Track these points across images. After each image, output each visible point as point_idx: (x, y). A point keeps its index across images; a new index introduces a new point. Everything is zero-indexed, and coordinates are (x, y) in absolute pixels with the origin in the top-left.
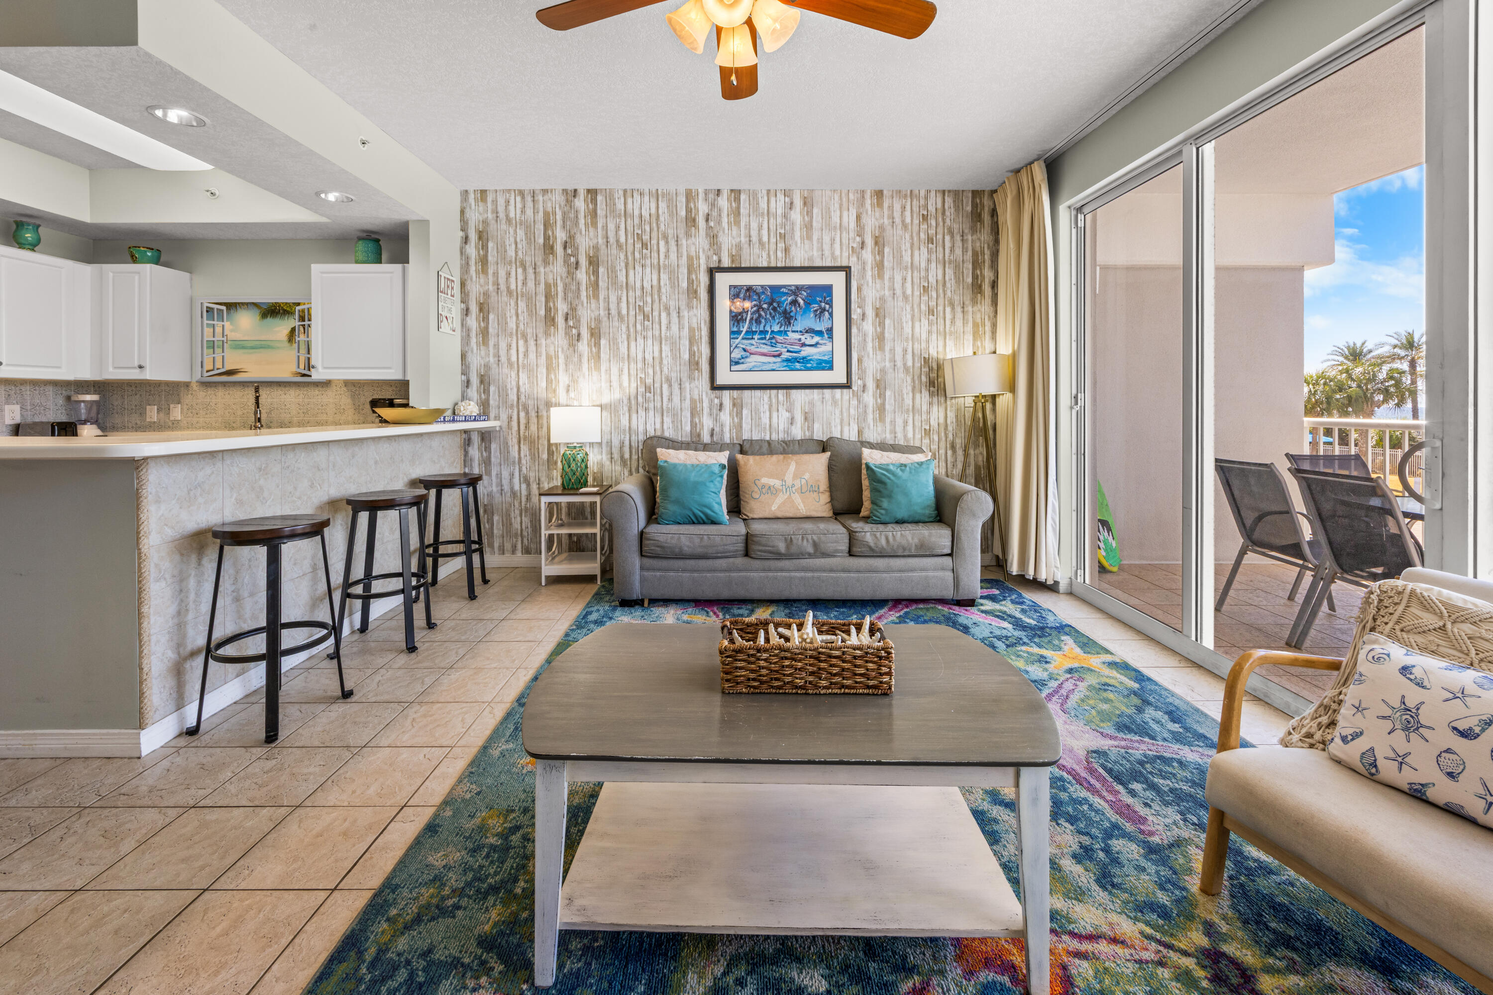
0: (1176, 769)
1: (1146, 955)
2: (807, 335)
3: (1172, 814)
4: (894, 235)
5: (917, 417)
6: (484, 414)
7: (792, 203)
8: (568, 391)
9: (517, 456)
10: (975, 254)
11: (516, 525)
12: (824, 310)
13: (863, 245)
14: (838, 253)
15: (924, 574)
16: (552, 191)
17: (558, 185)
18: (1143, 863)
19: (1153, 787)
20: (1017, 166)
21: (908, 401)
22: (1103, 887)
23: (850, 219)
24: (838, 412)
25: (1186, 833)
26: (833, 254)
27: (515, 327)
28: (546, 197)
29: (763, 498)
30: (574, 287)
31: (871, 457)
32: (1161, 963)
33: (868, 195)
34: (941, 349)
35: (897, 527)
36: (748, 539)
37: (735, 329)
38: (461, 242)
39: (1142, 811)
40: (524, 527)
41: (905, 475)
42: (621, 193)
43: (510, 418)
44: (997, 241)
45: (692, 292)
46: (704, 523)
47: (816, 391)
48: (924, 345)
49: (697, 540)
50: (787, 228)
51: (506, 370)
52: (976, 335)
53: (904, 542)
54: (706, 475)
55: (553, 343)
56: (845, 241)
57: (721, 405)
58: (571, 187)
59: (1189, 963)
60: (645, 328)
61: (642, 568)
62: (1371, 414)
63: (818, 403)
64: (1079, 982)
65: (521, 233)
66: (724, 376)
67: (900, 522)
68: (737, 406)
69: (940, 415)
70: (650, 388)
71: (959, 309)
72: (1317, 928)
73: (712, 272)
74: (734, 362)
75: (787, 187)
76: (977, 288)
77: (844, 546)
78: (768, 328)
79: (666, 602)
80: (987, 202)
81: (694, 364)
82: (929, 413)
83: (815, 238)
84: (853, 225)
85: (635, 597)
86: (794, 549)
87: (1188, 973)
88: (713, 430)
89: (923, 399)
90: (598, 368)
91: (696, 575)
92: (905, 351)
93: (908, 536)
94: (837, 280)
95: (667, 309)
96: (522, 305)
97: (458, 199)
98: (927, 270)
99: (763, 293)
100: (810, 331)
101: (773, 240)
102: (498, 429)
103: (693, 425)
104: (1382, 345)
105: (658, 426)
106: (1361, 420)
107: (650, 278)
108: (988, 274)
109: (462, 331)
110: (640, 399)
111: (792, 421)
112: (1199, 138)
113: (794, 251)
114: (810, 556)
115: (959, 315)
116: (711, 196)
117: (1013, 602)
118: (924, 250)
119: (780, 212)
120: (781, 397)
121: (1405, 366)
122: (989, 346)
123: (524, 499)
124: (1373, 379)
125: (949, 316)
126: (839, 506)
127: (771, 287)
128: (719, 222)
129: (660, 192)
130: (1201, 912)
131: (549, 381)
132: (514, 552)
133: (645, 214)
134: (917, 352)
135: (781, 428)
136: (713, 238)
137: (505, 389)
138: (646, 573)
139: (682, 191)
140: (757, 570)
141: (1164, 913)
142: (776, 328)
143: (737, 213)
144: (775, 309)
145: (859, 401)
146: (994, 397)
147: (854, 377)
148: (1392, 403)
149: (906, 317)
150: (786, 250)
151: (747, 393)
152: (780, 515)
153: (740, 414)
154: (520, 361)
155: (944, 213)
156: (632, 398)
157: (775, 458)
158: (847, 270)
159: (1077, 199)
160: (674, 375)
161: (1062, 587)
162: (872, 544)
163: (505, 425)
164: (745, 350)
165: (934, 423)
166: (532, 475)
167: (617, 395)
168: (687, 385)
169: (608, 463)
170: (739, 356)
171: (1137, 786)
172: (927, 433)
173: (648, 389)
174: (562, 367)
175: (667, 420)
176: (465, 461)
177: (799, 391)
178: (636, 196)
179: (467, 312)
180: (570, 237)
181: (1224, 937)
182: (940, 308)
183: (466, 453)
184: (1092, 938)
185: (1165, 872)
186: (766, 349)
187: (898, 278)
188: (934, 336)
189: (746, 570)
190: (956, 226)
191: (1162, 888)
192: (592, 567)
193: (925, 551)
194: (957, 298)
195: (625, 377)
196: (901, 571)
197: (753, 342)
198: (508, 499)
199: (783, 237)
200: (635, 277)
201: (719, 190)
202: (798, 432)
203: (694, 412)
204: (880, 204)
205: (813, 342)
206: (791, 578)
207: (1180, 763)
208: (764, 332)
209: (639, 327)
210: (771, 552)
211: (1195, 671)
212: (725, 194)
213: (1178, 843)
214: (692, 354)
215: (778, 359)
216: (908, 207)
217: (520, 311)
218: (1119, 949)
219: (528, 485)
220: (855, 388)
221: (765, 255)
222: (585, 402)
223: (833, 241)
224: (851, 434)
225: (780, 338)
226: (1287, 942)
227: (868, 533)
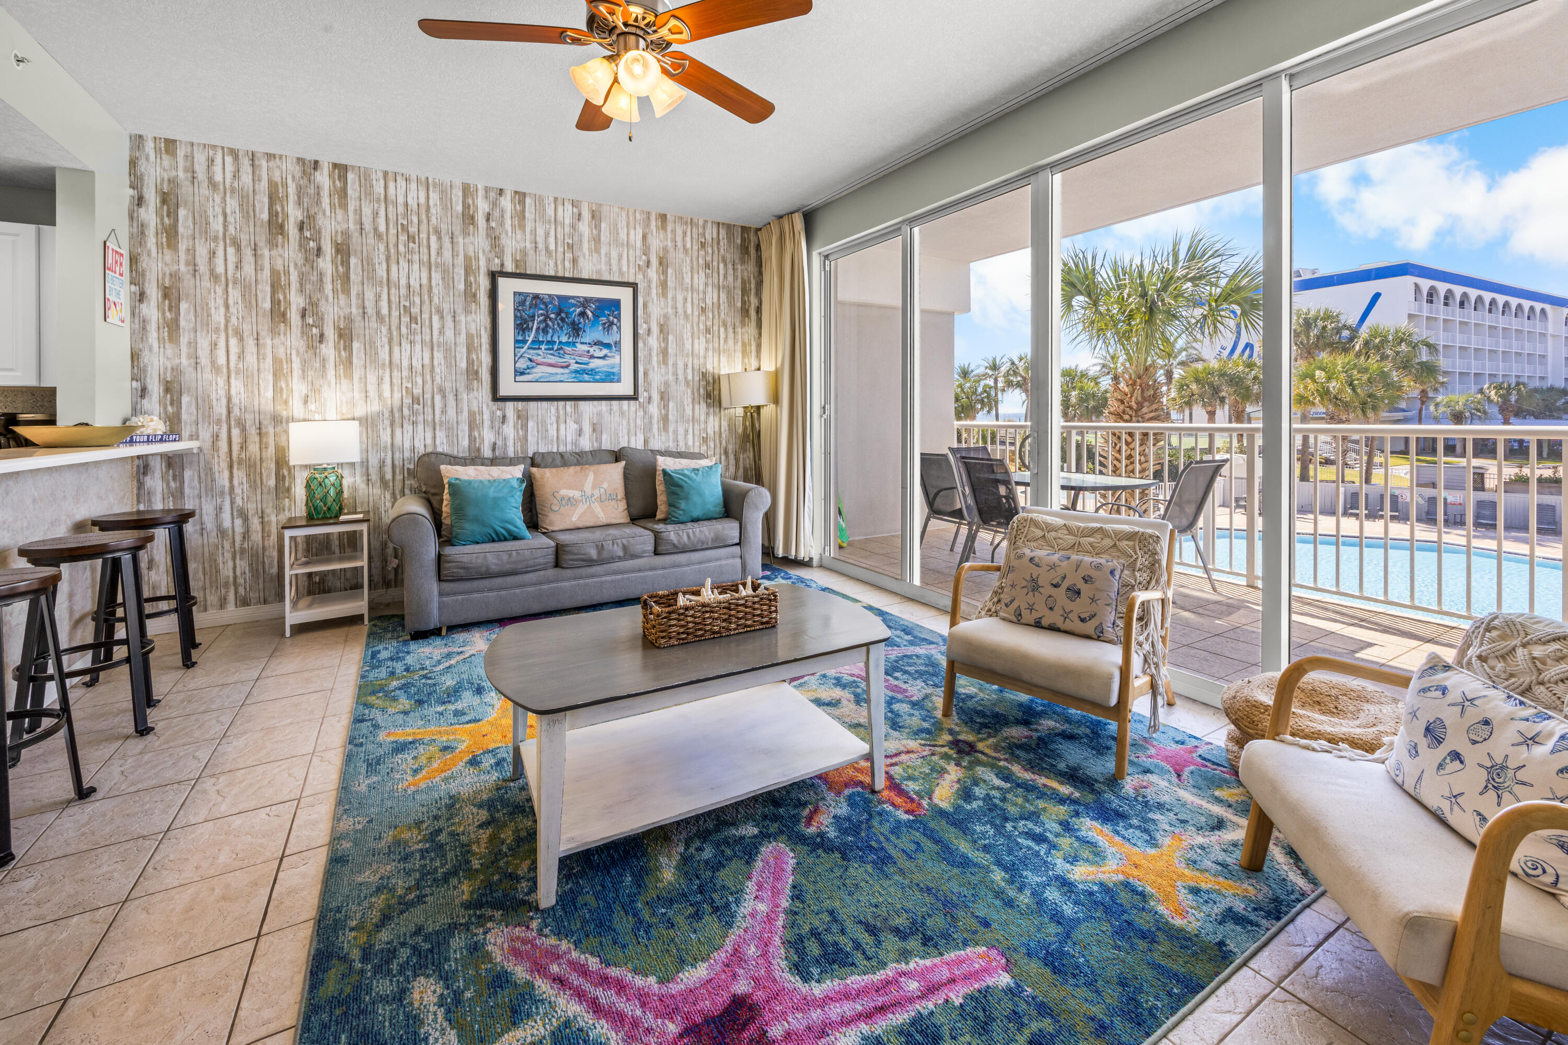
0: (915, 660)
1: (925, 753)
2: (595, 347)
3: (920, 684)
4: (677, 257)
5: (696, 426)
6: (174, 430)
7: (580, 215)
8: (306, 402)
9: (227, 484)
10: (744, 282)
11: (226, 571)
12: (612, 324)
13: (648, 263)
14: (625, 269)
15: (718, 563)
16: (281, 157)
17: (294, 152)
18: (912, 711)
19: (906, 672)
20: (781, 213)
21: (689, 412)
22: (895, 730)
23: (636, 237)
24: (625, 422)
25: (929, 690)
26: (620, 269)
27: (223, 321)
28: (271, 164)
29: (563, 510)
30: (314, 278)
31: (664, 463)
32: (933, 754)
33: (653, 217)
34: (716, 365)
35: (696, 525)
36: (559, 550)
37: (520, 338)
38: (131, 203)
39: (904, 686)
40: (238, 573)
41: (698, 478)
42: (380, 175)
43: (216, 437)
44: (760, 273)
45: (470, 296)
46: (505, 540)
47: (604, 403)
48: (702, 360)
49: (505, 557)
50: (575, 238)
51: (208, 375)
52: (744, 353)
53: (702, 537)
54: (506, 490)
55: (283, 344)
56: (632, 259)
57: (504, 417)
58: (310, 157)
59: (946, 749)
60: (412, 332)
61: (441, 594)
62: (974, 418)
63: (606, 415)
64: (896, 776)
65: (232, 204)
66: (507, 386)
67: (695, 520)
68: (522, 418)
69: (713, 424)
70: (418, 399)
71: (730, 330)
72: (997, 716)
73: (494, 276)
74: (519, 373)
75: (575, 198)
76: (745, 312)
77: (650, 547)
78: (555, 339)
79: (466, 626)
80: (753, 238)
81: (472, 373)
82: (706, 422)
83: (603, 251)
84: (639, 243)
85: (432, 627)
86: (605, 554)
87: (946, 754)
88: (495, 444)
89: (701, 409)
90: (349, 376)
91: (503, 593)
92: (686, 366)
93: (704, 531)
94: (624, 295)
95: (440, 312)
96: (235, 294)
97: (127, 144)
98: (705, 293)
99: (551, 303)
100: (598, 343)
101: (560, 249)
102: (195, 451)
103: (472, 439)
104: (978, 367)
105: (429, 441)
106: (968, 422)
107: (418, 276)
108: (754, 301)
109: (133, 322)
110: (406, 412)
111: (580, 433)
112: (912, 221)
113: (582, 262)
114: (620, 559)
115: (731, 335)
116: (492, 195)
117: (783, 578)
118: (702, 274)
119: (567, 221)
120: (569, 409)
121: (991, 382)
122: (754, 364)
123: (238, 539)
124: (975, 393)
125: (722, 335)
126: (635, 512)
127: (559, 297)
128: (502, 224)
129: (430, 181)
130: (946, 726)
131: (277, 390)
132: (222, 604)
133: (412, 203)
134: (696, 367)
135: (569, 439)
136: (495, 240)
137: (207, 399)
138: (445, 599)
139: (458, 183)
140: (568, 579)
141: (928, 732)
142: (564, 339)
143: (522, 216)
144: (563, 320)
145: (645, 412)
146: (758, 408)
147: (641, 389)
148: (986, 409)
149: (687, 335)
150: (574, 261)
151: (533, 405)
152: (580, 525)
153: (525, 427)
154: (232, 365)
155: (718, 243)
156: (395, 410)
157: (572, 470)
158: (634, 286)
159: (826, 249)
160: (448, 385)
161: (815, 562)
162: (676, 542)
163: (207, 445)
164: (530, 360)
165: (711, 432)
166: (251, 507)
167: (375, 407)
168: (465, 396)
169: (363, 486)
170: (525, 366)
171: (897, 674)
172: (705, 440)
173: (415, 400)
174: (297, 372)
175: (441, 435)
176: (138, 496)
177: (587, 403)
178: (401, 182)
179: (142, 297)
180: (309, 217)
181: (958, 733)
182: (716, 328)
183: (141, 485)
184: (896, 755)
185: (924, 713)
186: (553, 360)
187: (680, 298)
188: (710, 353)
189: (557, 581)
190: (728, 256)
191: (924, 720)
192: (359, 605)
193: (719, 543)
194: (729, 320)
195: (386, 387)
196: (700, 563)
197: (540, 352)
198: (213, 539)
199: (571, 247)
200: (399, 273)
201: (501, 190)
202: (586, 444)
203: (473, 425)
204: (664, 227)
205: (601, 354)
206: (602, 582)
207: (917, 656)
208: (552, 342)
209: (404, 330)
210: (582, 560)
211: (911, 603)
212: (508, 195)
213: (927, 697)
214: (470, 362)
215: (566, 371)
216: (689, 233)
217: (231, 302)
218: (911, 755)
219: (246, 519)
220: (641, 400)
221: (552, 263)
222: (331, 414)
223: (620, 257)
224: (637, 443)
225: (568, 349)
226: (985, 726)
227: (672, 533)
